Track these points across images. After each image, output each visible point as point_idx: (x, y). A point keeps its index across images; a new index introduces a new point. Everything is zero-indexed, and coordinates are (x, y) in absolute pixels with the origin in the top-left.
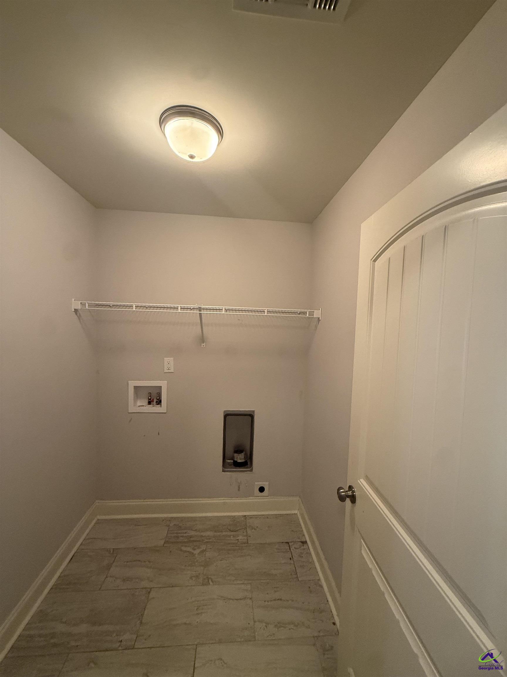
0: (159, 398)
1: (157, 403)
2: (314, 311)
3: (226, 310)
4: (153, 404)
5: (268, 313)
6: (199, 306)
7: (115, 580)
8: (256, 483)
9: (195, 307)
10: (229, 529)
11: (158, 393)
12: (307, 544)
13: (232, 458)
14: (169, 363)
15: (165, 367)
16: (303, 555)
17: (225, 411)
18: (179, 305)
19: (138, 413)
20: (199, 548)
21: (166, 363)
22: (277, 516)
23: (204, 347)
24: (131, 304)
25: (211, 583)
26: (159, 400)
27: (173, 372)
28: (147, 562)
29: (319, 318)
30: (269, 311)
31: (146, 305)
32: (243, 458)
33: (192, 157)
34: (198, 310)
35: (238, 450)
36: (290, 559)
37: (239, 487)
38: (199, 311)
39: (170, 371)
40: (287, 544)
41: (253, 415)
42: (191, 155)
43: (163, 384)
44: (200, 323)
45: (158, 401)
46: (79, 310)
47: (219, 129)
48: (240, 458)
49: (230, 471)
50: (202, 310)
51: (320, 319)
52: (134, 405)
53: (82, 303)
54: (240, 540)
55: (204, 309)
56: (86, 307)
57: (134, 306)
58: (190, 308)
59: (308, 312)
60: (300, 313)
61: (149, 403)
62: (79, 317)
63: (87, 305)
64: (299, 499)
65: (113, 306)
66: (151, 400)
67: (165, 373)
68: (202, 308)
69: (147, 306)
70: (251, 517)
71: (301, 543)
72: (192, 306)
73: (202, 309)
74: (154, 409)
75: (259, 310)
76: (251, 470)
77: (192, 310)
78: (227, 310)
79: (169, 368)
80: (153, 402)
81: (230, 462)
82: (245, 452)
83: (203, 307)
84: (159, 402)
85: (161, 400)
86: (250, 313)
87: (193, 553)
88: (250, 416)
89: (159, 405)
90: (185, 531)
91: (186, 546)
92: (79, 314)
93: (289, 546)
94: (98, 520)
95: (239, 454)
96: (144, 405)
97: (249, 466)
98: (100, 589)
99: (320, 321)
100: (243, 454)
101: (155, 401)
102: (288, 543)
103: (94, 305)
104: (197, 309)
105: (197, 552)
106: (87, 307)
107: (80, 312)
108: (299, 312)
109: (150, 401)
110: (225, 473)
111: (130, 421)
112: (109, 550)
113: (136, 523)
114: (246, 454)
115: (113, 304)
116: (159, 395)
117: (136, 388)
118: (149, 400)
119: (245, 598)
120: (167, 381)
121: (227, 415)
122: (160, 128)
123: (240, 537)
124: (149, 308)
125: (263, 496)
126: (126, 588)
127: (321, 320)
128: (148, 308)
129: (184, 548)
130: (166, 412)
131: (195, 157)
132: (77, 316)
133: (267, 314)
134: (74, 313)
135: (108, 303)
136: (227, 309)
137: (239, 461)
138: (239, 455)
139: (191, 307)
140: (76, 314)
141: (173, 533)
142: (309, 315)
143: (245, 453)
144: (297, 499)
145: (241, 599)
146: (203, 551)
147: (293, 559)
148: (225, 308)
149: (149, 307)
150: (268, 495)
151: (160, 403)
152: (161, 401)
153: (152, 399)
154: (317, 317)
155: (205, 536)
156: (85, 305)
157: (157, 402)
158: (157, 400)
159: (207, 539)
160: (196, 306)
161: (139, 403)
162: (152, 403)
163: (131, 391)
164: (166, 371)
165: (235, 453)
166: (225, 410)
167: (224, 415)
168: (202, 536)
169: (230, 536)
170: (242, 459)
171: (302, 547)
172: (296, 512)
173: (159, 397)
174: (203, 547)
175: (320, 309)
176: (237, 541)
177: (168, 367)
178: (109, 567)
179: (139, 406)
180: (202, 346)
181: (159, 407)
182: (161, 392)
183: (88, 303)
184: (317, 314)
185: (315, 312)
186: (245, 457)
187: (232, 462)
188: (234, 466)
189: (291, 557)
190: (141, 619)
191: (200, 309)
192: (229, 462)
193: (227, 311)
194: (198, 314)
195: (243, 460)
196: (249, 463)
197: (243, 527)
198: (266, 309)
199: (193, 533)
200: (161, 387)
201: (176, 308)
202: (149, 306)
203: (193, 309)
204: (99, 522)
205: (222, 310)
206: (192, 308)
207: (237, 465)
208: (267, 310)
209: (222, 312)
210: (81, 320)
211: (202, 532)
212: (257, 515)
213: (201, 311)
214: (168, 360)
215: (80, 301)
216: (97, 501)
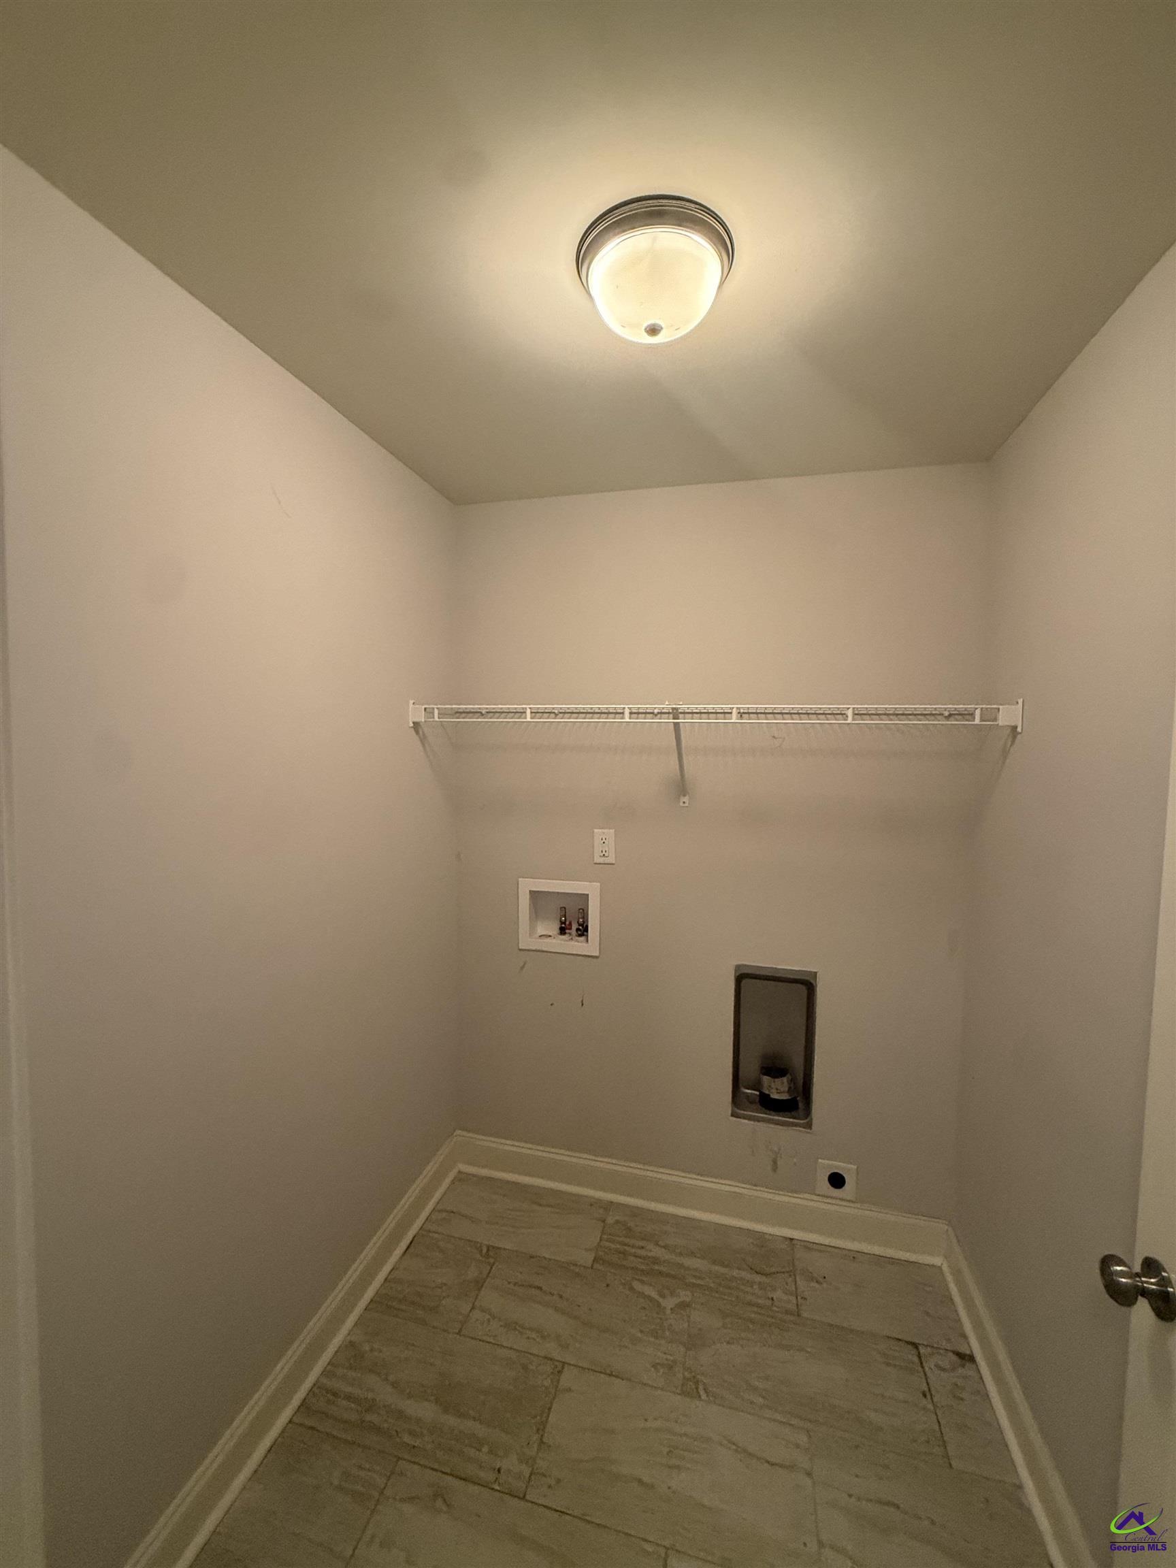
0: (584, 921)
1: (579, 932)
2: (999, 709)
3: (741, 715)
4: (570, 934)
5: (856, 716)
6: (674, 706)
7: (489, 1320)
8: (820, 1160)
9: (663, 708)
10: (749, 1266)
11: (581, 911)
12: (976, 1363)
13: (757, 1085)
14: (604, 840)
15: (596, 851)
16: (964, 1395)
17: (738, 967)
18: (626, 706)
19: (539, 951)
20: (672, 1294)
21: (597, 842)
22: (879, 1260)
23: (687, 805)
24: (524, 706)
25: (704, 1397)
26: (583, 927)
27: (614, 862)
28: (554, 1297)
29: (1016, 727)
30: (856, 712)
31: (553, 708)
32: (787, 1089)
33: (653, 330)
34: (671, 716)
35: (774, 1069)
36: (925, 1395)
37: (775, 1162)
38: (674, 719)
39: (607, 860)
40: (910, 1347)
41: (811, 984)
42: (648, 326)
43: (591, 889)
44: (675, 747)
45: (581, 927)
46: (421, 724)
47: (724, 240)
48: (777, 1089)
49: (750, 1118)
50: (681, 716)
51: (1019, 730)
52: (530, 935)
53: (427, 710)
54: (776, 1303)
55: (684, 713)
56: (434, 718)
57: (528, 711)
58: (651, 711)
59: (978, 713)
60: (950, 715)
61: (563, 931)
62: (423, 740)
63: (436, 712)
64: (946, 1227)
65: (487, 712)
66: (565, 924)
67: (596, 864)
68: (680, 711)
69: (556, 711)
70: (808, 1246)
71: (954, 1358)
72: (657, 707)
73: (681, 713)
74: (574, 945)
75: (830, 712)
76: (809, 1126)
77: (656, 715)
78: (744, 713)
79: (604, 853)
80: (570, 929)
81: (752, 1093)
82: (791, 1074)
83: (683, 707)
84: (583, 931)
85: (587, 926)
86: (796, 720)
87: (659, 1305)
88: (806, 985)
89: (583, 938)
90: (641, 1243)
91: (642, 1282)
92: (423, 732)
93: (919, 1356)
94: (460, 1172)
95: (776, 1080)
96: (550, 934)
97: (801, 1112)
98: (459, 1333)
99: (1019, 736)
100: (785, 1079)
101: (575, 926)
102: (915, 1346)
103: (450, 712)
104: (669, 713)
105: (669, 1303)
106: (436, 719)
107: (426, 730)
108: (946, 714)
109: (563, 925)
110: (739, 1119)
111: (522, 968)
112: (479, 1245)
113: (537, 1197)
114: (793, 1081)
115: (487, 708)
116: (584, 913)
117: (534, 895)
118: (561, 924)
119: (791, 1467)
120: (599, 884)
121: (743, 978)
122: (578, 277)
123: (778, 1294)
124: (561, 715)
125: (842, 1199)
126: (509, 1346)
127: (1020, 733)
128: (558, 716)
129: (637, 1286)
130: (597, 954)
131: (662, 328)
132: (420, 737)
133: (853, 720)
134: (413, 729)
135: (477, 706)
136: (742, 711)
137: (775, 1096)
138: (774, 1082)
139: (655, 708)
140: (417, 732)
141: (613, 1242)
142: (982, 720)
143: (790, 1078)
144: (942, 1226)
145: (781, 1466)
146: (683, 1306)
147: (932, 1398)
148: (737, 708)
149: (560, 713)
150: (853, 1199)
151: (585, 933)
152: (586, 929)
153: (567, 923)
154: (1007, 724)
155: (688, 1269)
156: (433, 713)
157: (578, 930)
158: (579, 925)
159: (695, 1277)
160: (666, 706)
161: (541, 930)
162: (567, 931)
163: (524, 902)
164: (598, 859)
165: (765, 1074)
166: (740, 963)
167: (737, 974)
168: (681, 1266)
169: (751, 1284)
170: (784, 1092)
171: (960, 1371)
172: (937, 1261)
173: (583, 918)
174: (685, 1295)
175: (1020, 701)
176: (769, 1303)
177: (602, 852)
178: (479, 1284)
179: (541, 936)
180: (681, 804)
181: (581, 942)
182: (588, 907)
183: (437, 708)
184: (1008, 715)
185: (1001, 710)
186: (790, 1088)
187: (756, 1095)
188: (761, 1105)
189: (926, 1389)
190: (541, 1432)
191: (675, 713)
192: (747, 1093)
193: (743, 715)
194: (672, 724)
195: (786, 1094)
196: (801, 1105)
197: (784, 1267)
198: (848, 708)
199: (657, 1252)
200: (588, 895)
201: (620, 713)
202: (561, 711)
203: (658, 713)
204: (462, 1178)
205: (731, 713)
206: (656, 711)
207: (768, 1104)
208: (854, 708)
209: (731, 719)
210: (426, 745)
211: (681, 1254)
212: (822, 1245)
213: (678, 719)
214: (604, 833)
215: (423, 705)
216: (458, 1132)
